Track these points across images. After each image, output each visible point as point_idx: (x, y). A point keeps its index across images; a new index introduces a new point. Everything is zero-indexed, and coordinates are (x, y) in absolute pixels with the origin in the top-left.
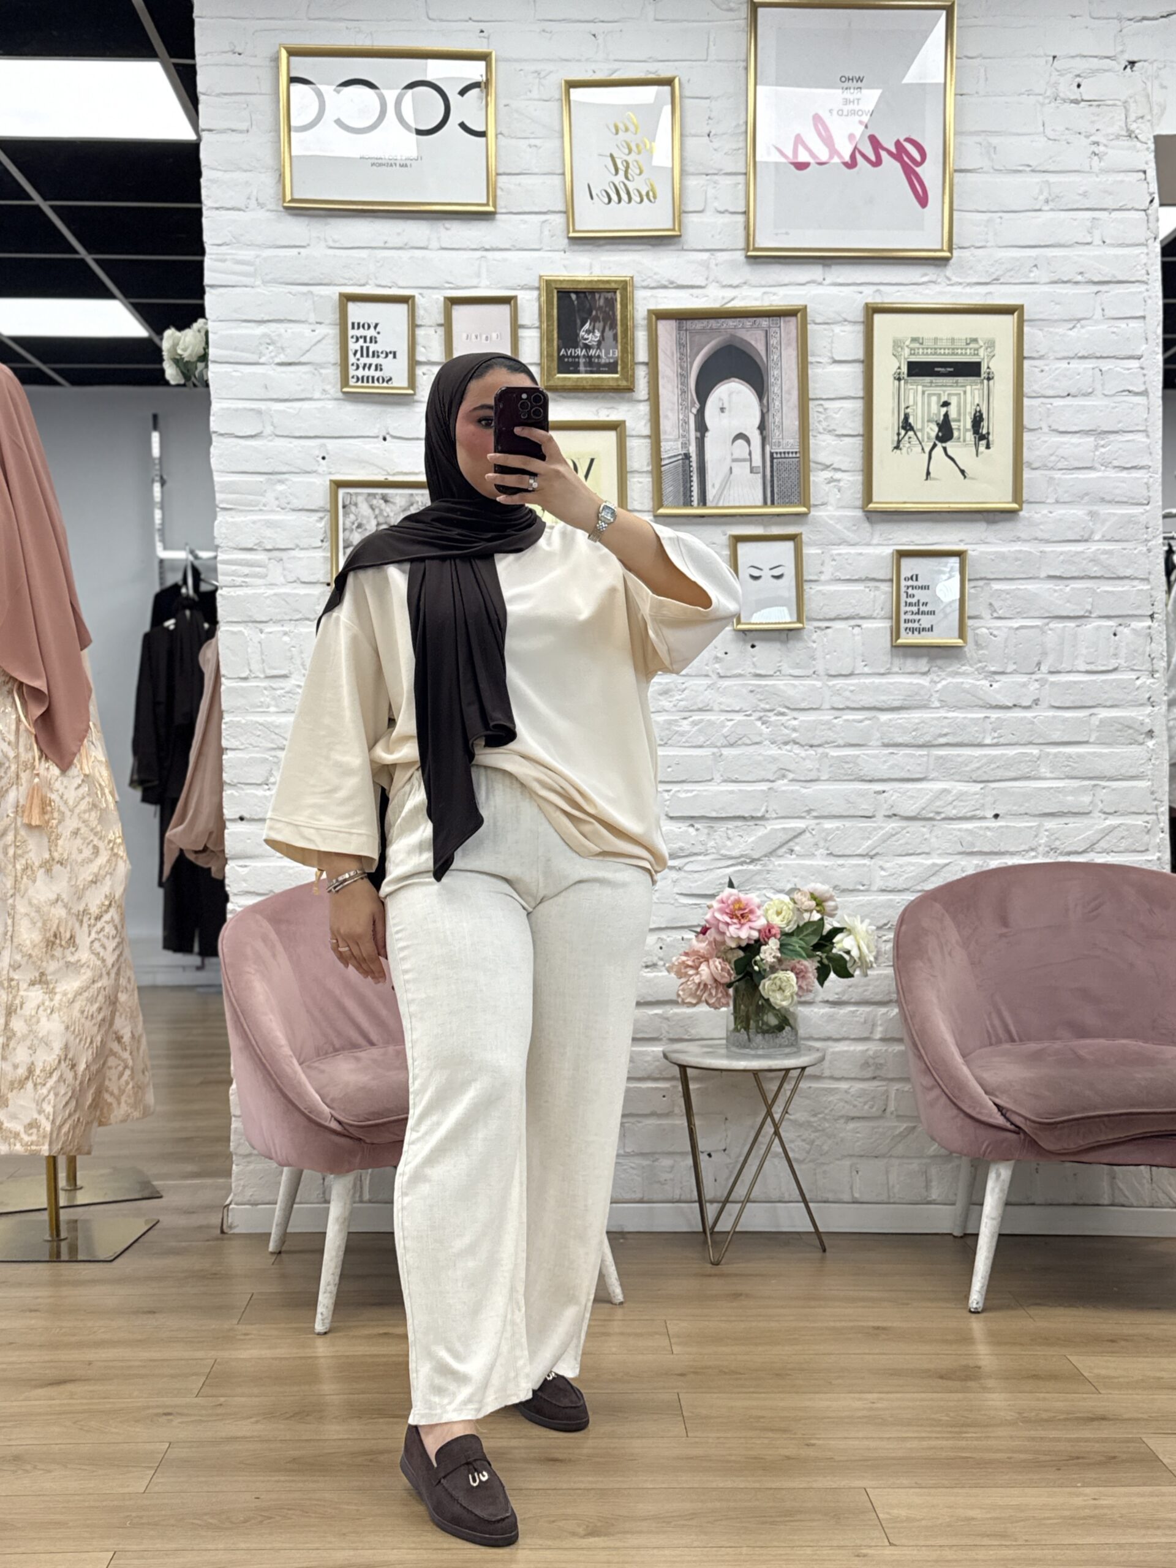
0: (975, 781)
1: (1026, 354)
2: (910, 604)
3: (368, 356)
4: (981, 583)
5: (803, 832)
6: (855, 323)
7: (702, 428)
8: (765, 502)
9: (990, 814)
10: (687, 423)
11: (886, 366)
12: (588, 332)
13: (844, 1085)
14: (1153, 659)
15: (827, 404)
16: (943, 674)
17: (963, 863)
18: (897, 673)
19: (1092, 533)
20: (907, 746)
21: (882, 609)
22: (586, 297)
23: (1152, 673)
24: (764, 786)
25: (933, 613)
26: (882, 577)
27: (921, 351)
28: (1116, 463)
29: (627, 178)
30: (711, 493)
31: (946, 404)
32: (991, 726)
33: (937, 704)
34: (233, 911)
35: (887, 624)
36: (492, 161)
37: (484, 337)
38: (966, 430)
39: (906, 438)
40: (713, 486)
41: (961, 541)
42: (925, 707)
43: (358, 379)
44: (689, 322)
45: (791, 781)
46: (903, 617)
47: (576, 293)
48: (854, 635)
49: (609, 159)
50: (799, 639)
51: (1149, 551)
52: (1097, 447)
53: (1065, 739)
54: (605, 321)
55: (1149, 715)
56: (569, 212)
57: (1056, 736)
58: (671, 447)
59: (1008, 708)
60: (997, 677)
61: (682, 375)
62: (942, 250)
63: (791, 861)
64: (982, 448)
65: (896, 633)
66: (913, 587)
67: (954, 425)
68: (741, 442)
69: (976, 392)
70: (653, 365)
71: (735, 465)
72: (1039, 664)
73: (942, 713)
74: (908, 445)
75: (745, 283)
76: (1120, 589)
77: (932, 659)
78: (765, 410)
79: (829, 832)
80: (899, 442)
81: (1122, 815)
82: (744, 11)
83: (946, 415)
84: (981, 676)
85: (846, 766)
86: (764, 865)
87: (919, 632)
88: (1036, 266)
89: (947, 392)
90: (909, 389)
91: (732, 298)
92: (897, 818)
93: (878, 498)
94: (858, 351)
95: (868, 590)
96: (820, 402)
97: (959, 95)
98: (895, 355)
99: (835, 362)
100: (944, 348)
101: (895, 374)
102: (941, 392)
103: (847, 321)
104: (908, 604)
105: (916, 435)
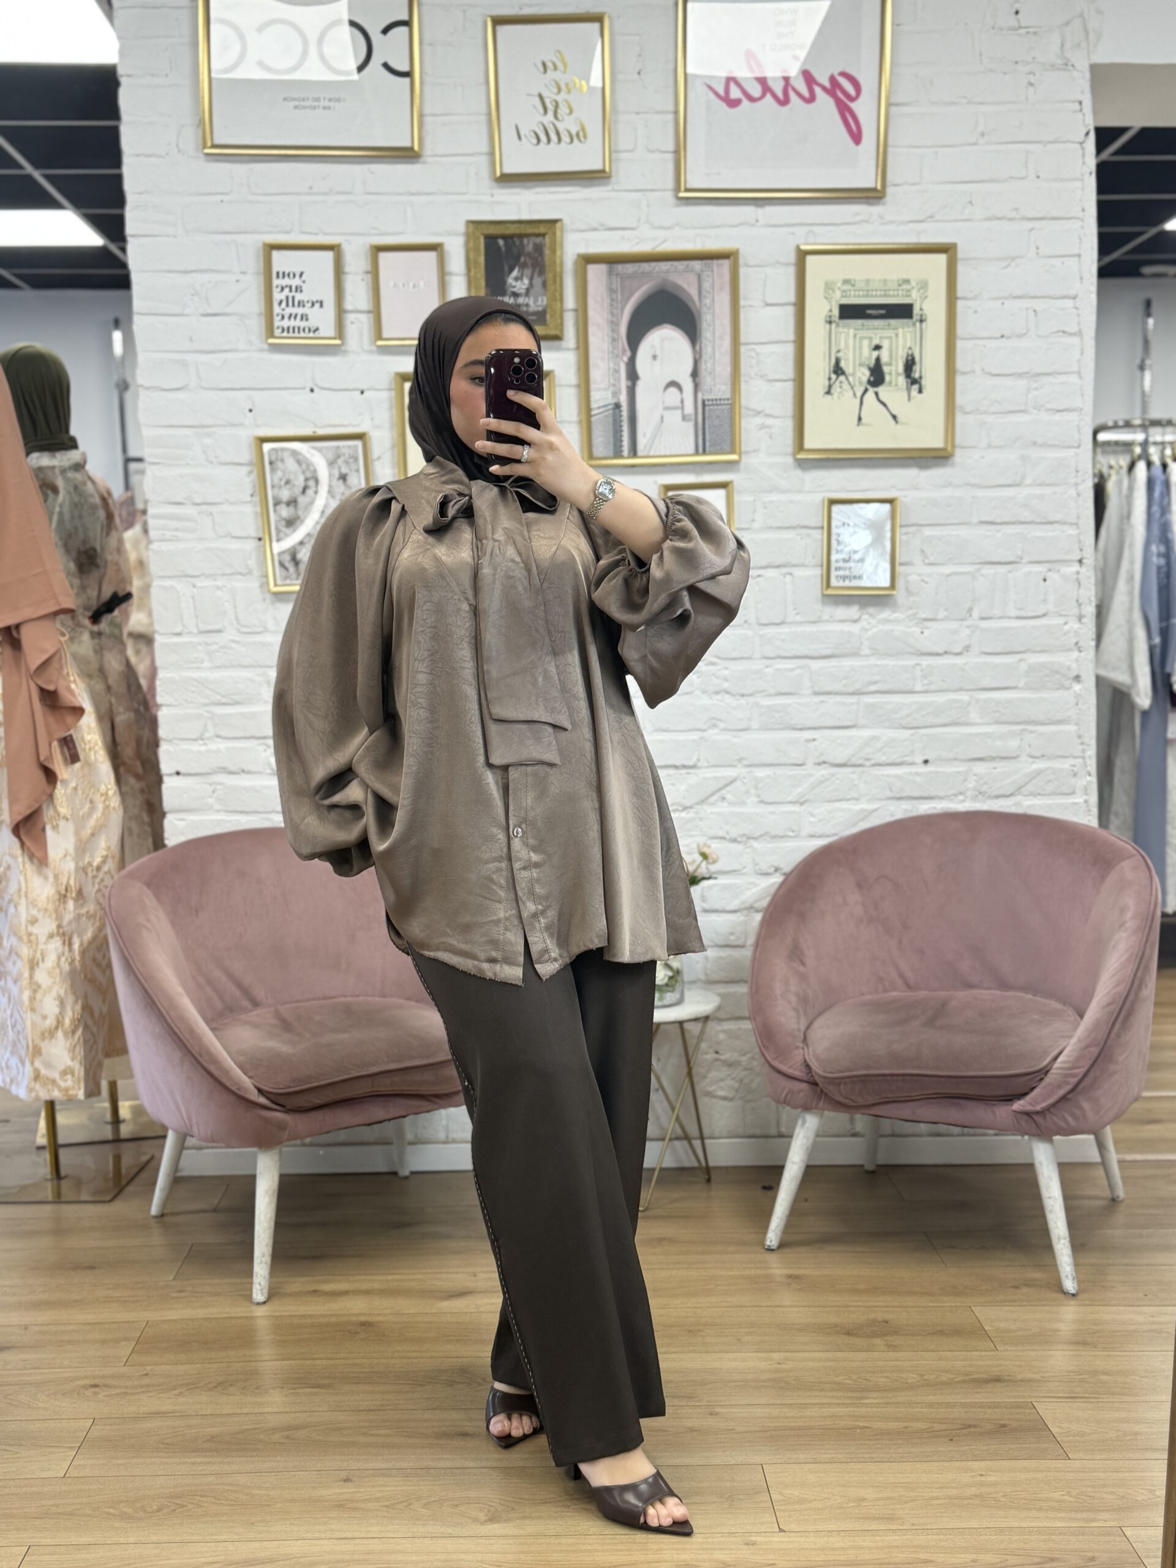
0: (905, 728)
1: (959, 293)
2: (843, 552)
3: (293, 305)
4: (912, 529)
5: (735, 780)
6: (785, 265)
7: (633, 376)
8: (697, 451)
9: (919, 759)
10: (617, 371)
11: (819, 308)
12: (516, 279)
14: (1080, 605)
15: (759, 348)
16: (874, 621)
17: (892, 808)
18: (827, 621)
19: (1024, 477)
20: (837, 693)
21: (814, 557)
22: (514, 243)
23: (1080, 618)
24: (695, 736)
25: (861, 561)
26: (813, 523)
27: (852, 293)
28: (1049, 406)
29: (556, 117)
30: (642, 442)
31: (878, 348)
32: (921, 673)
33: (866, 651)
35: (817, 573)
36: (417, 102)
37: (411, 285)
39: (838, 383)
40: (644, 435)
41: (893, 487)
42: (855, 654)
43: (283, 330)
44: (620, 268)
45: (723, 730)
46: (833, 565)
47: (505, 237)
48: (785, 584)
49: (537, 101)
51: (1079, 495)
52: (1029, 390)
53: (994, 685)
54: (534, 266)
55: (1077, 660)
56: (496, 154)
57: (986, 682)
58: (601, 397)
59: (938, 654)
60: (929, 624)
61: (612, 322)
62: (875, 188)
63: (723, 808)
64: (914, 393)
65: (827, 581)
66: (844, 534)
67: (886, 369)
68: (673, 390)
69: (908, 335)
70: (582, 312)
71: (666, 414)
72: (970, 610)
73: (873, 661)
74: (839, 390)
75: (677, 225)
76: (1050, 534)
77: (862, 605)
78: (698, 356)
79: (760, 780)
80: (830, 387)
81: (1049, 758)
83: (878, 360)
84: (913, 623)
85: (777, 715)
86: (697, 813)
87: (850, 581)
88: (970, 202)
89: (878, 336)
90: (841, 333)
91: (665, 241)
92: (826, 765)
93: (808, 444)
94: (790, 295)
95: (799, 537)
96: (753, 346)
97: (895, 24)
98: (826, 298)
99: (768, 305)
100: (876, 290)
101: (826, 317)
102: (873, 335)
103: (778, 263)
104: (839, 552)
105: (847, 379)
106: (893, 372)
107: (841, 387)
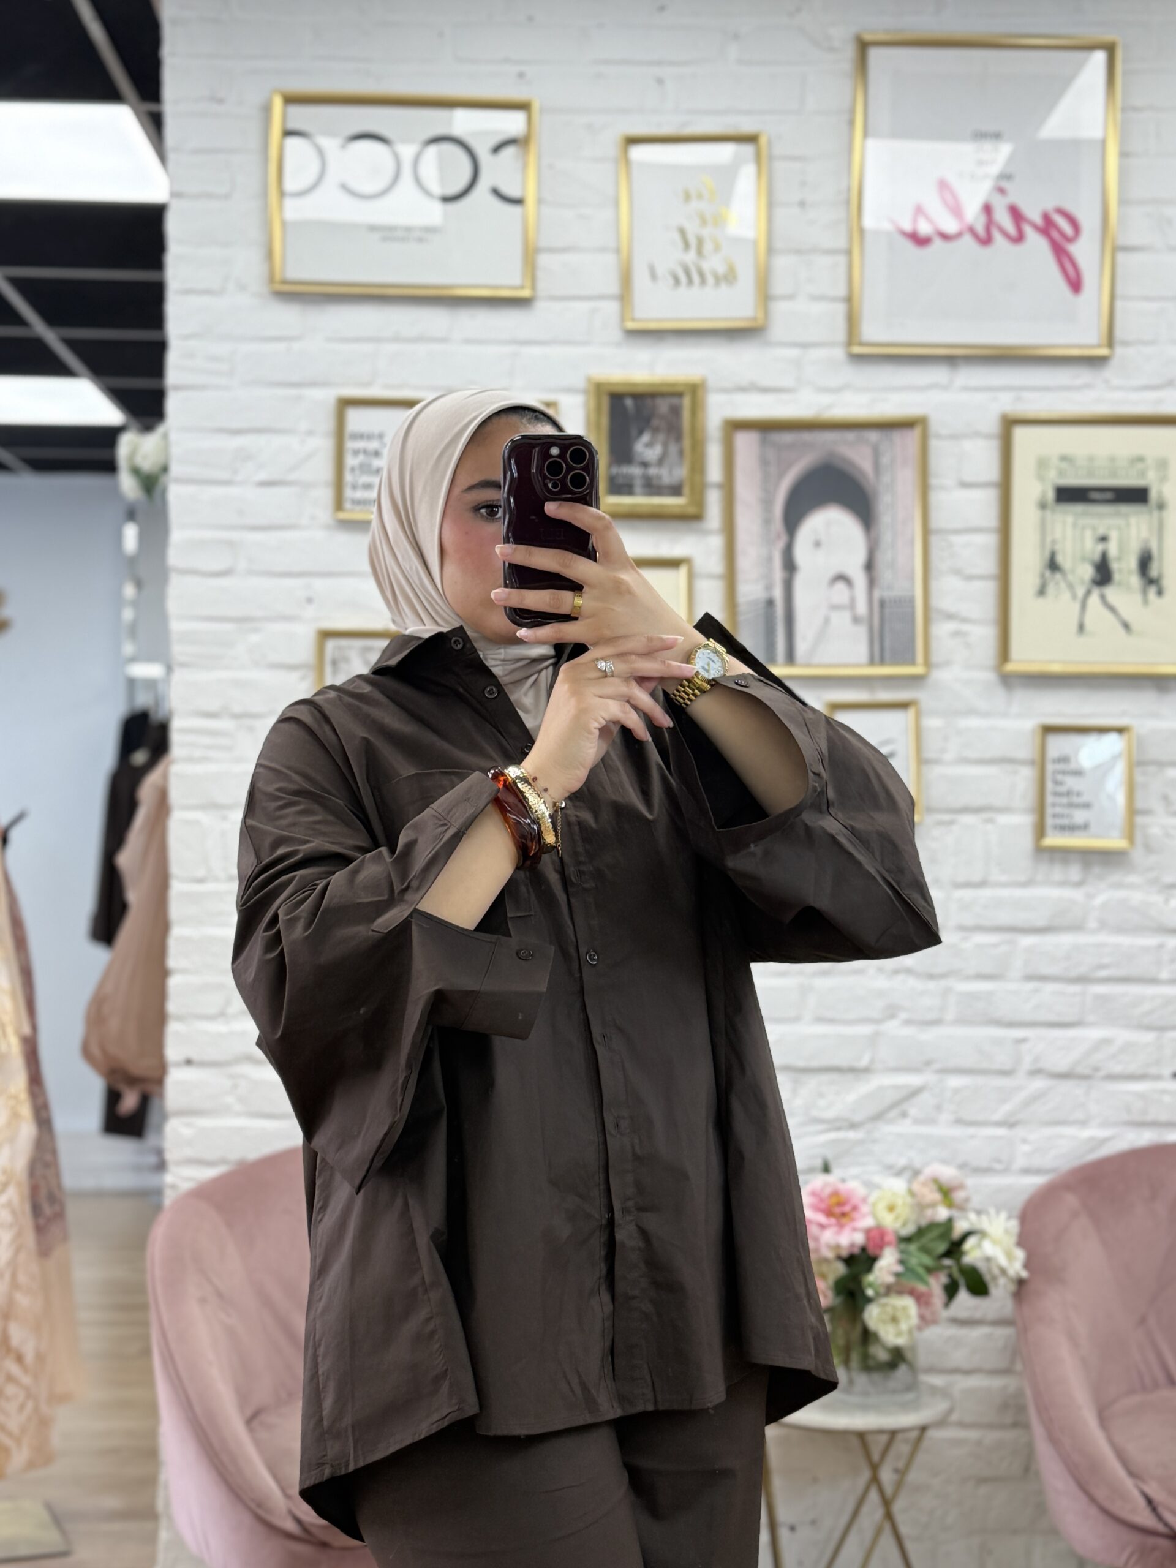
0: (1147, 1028)
2: (1060, 795)
3: (369, 473)
4: (1152, 769)
5: (919, 1091)
6: (987, 436)
7: (790, 566)
8: (872, 662)
9: (1167, 1072)
10: (770, 559)
11: (1029, 491)
12: (647, 445)
13: (973, 1435)
15: (952, 538)
16: (1102, 886)
18: (1041, 883)
20: (1056, 979)
21: (1021, 800)
22: (644, 402)
24: (869, 1029)
25: (1087, 806)
26: (1020, 757)
27: (1073, 472)
29: (700, 255)
30: (802, 647)
31: (1104, 539)
32: (1168, 957)
33: (1093, 924)
34: (173, 1187)
35: (1029, 819)
36: (531, 234)
39: (1053, 581)
40: (804, 639)
41: (1123, 713)
42: (1077, 927)
43: (355, 503)
45: (905, 1022)
46: (1049, 811)
48: (986, 833)
49: (677, 235)
54: (668, 431)
56: (625, 295)
58: (750, 590)
61: (766, 501)
62: (1099, 346)
63: (905, 1127)
64: (1152, 596)
65: (1040, 831)
66: (1064, 773)
67: (1114, 566)
68: (841, 586)
69: (1143, 524)
70: (728, 488)
71: (832, 614)
73: (1103, 938)
75: (846, 386)
77: (1087, 865)
78: (873, 545)
79: (956, 1091)
80: (1043, 586)
82: (850, 52)
83: (1104, 554)
84: (1154, 890)
85: (977, 1005)
86: (869, 1133)
87: (1071, 832)
90: (1056, 520)
91: (834, 405)
92: (1042, 1075)
93: (1015, 657)
94: (992, 473)
95: (1004, 774)
96: (945, 535)
98: (1038, 477)
99: (965, 485)
100: (1102, 470)
101: (1038, 500)
102: (1097, 524)
103: (977, 434)
104: (1056, 794)
105: (1065, 577)
106: (1124, 570)
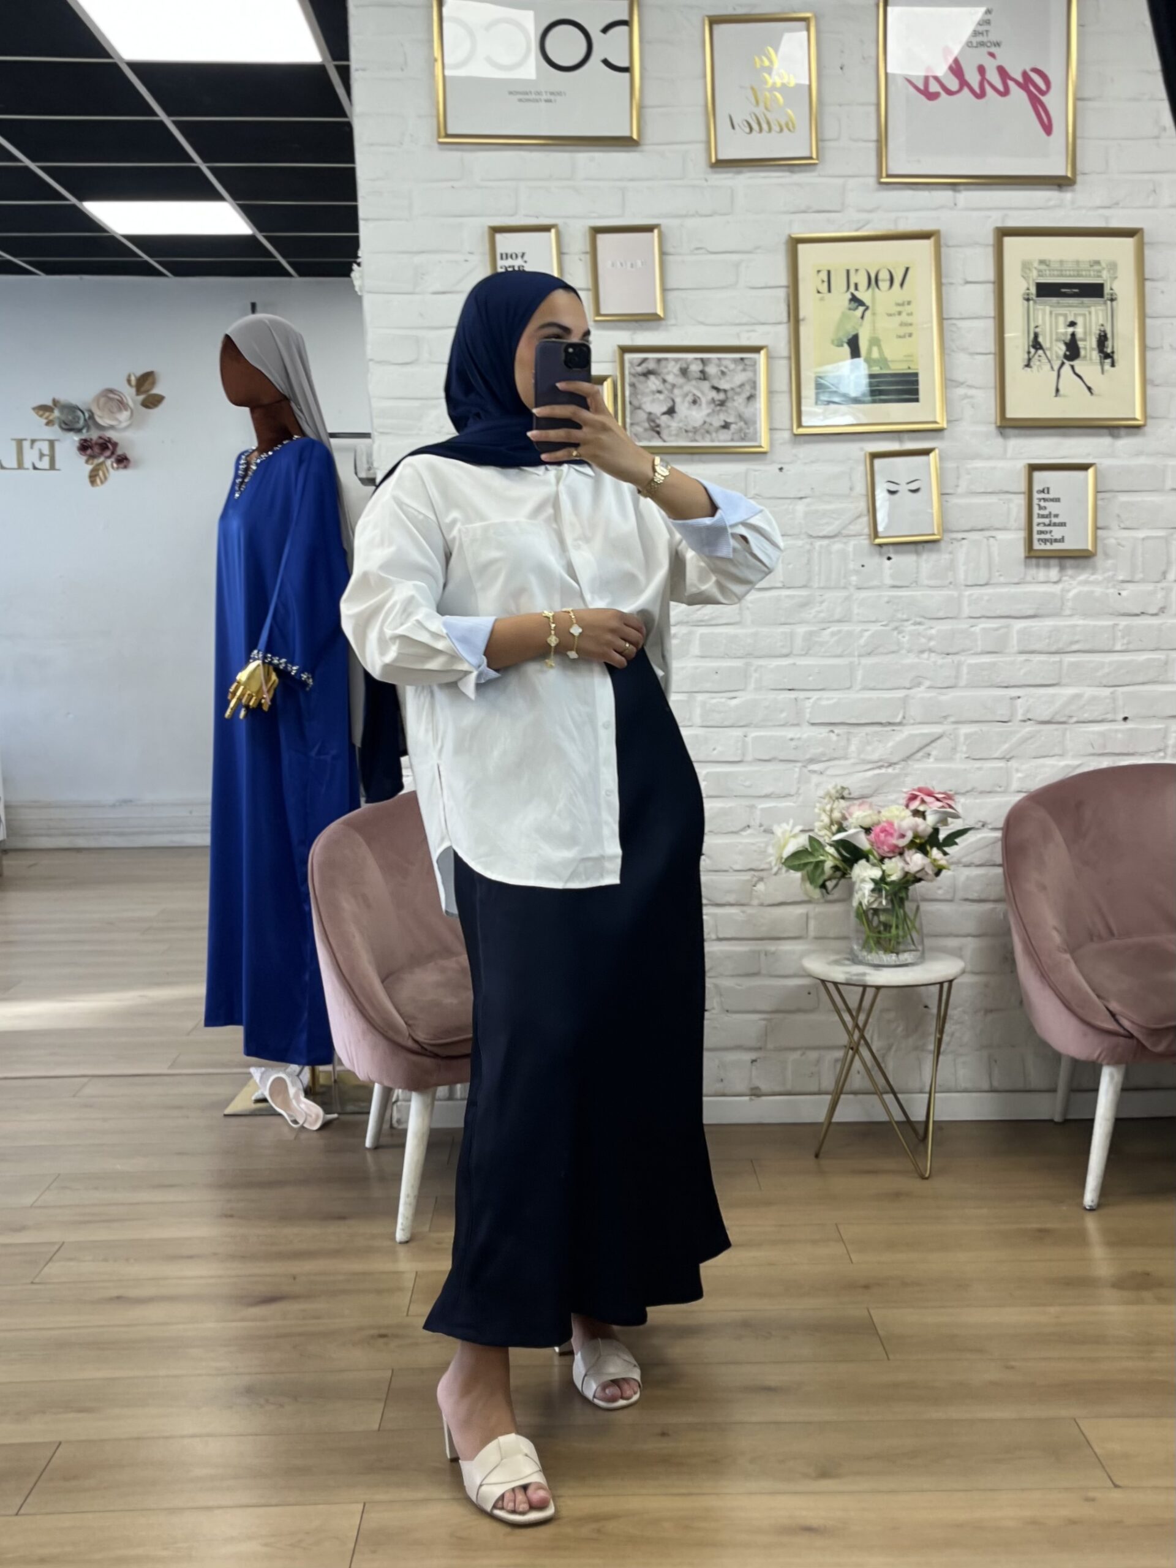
0: (1105, 686)
1: (1147, 276)
2: (1043, 516)
4: (1108, 495)
5: (940, 737)
6: (984, 244)
9: (1119, 716)
11: (1017, 286)
15: (959, 324)
16: (1074, 583)
17: (1094, 764)
18: (1029, 582)
20: (1041, 652)
21: (1015, 521)
24: (902, 694)
25: (1063, 524)
26: (1014, 490)
27: (1048, 273)
29: (767, 108)
31: (1073, 324)
32: (1119, 634)
33: (1068, 612)
35: (1022, 535)
36: (636, 94)
37: (629, 264)
38: (1092, 349)
39: (1036, 357)
41: (1088, 455)
42: (1056, 614)
45: (930, 687)
46: (1036, 529)
48: (989, 546)
49: (750, 91)
50: (939, 551)
59: (1135, 615)
60: (1126, 586)
62: (1066, 169)
63: (931, 765)
64: (1107, 367)
65: (1029, 544)
66: (1045, 500)
67: (1081, 344)
69: (1100, 314)
72: (1164, 574)
73: (1075, 621)
74: (1038, 363)
75: (880, 207)
77: (1062, 568)
79: (967, 736)
80: (1029, 360)
83: (1073, 335)
84: (1110, 585)
85: (984, 673)
86: (905, 770)
87: (1051, 543)
88: (1154, 191)
89: (1073, 313)
90: (1038, 310)
91: (868, 222)
92: (1032, 722)
93: (1010, 414)
94: (989, 273)
95: (1001, 502)
96: (954, 321)
97: (1080, 25)
98: (1023, 277)
99: (967, 282)
100: (1070, 270)
101: (1024, 294)
102: (1068, 312)
103: (977, 244)
104: (1040, 516)
105: (1045, 353)
106: (1088, 347)
107: (1039, 361)
